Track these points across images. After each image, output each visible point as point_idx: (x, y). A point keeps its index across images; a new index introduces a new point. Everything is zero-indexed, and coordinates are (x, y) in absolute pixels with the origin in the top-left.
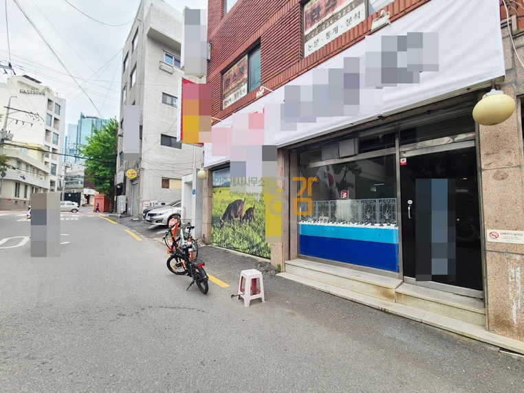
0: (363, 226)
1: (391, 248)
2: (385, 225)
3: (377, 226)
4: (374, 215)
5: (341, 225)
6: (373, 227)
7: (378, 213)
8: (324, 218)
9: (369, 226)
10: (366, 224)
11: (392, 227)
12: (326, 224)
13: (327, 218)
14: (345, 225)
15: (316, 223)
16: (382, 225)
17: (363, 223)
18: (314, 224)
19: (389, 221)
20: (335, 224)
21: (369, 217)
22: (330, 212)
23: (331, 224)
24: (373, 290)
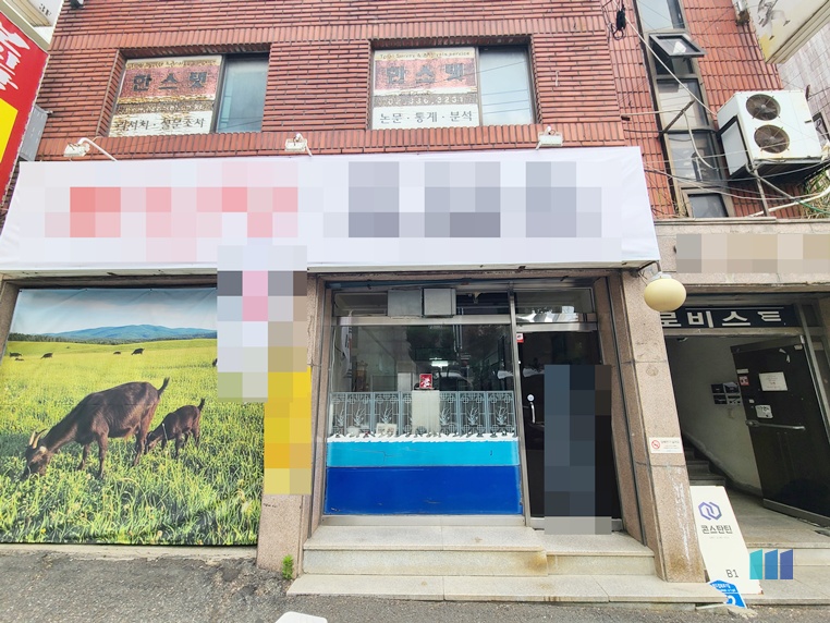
0: (464, 439)
1: (508, 473)
2: (499, 435)
3: (487, 437)
4: (482, 417)
5: (424, 439)
6: (481, 440)
7: (487, 414)
8: (387, 426)
9: (474, 438)
10: (469, 436)
11: (510, 437)
12: (393, 439)
13: (394, 426)
14: (432, 439)
15: (371, 439)
16: (494, 436)
17: (463, 433)
18: (366, 440)
19: (503, 429)
20: (412, 438)
21: (473, 423)
22: (401, 415)
23: (403, 438)
24: (512, 562)
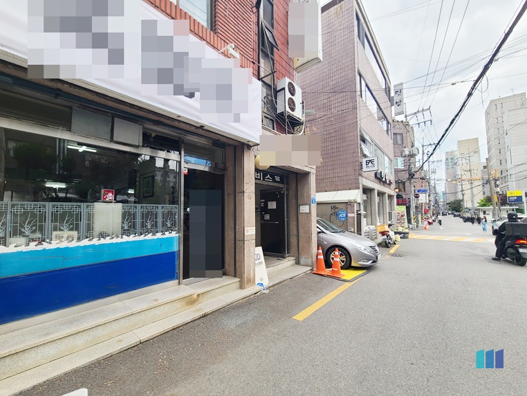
0: (142, 238)
1: (170, 256)
2: (167, 233)
3: (159, 235)
4: (156, 223)
5: (107, 241)
6: (155, 237)
7: (160, 220)
8: (66, 233)
9: (150, 237)
10: (146, 235)
11: (174, 234)
12: (74, 244)
13: (75, 233)
14: (115, 240)
15: (46, 246)
16: (164, 234)
17: (141, 234)
18: (40, 248)
19: (170, 229)
20: (95, 242)
21: (149, 227)
23: (85, 242)
